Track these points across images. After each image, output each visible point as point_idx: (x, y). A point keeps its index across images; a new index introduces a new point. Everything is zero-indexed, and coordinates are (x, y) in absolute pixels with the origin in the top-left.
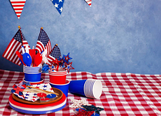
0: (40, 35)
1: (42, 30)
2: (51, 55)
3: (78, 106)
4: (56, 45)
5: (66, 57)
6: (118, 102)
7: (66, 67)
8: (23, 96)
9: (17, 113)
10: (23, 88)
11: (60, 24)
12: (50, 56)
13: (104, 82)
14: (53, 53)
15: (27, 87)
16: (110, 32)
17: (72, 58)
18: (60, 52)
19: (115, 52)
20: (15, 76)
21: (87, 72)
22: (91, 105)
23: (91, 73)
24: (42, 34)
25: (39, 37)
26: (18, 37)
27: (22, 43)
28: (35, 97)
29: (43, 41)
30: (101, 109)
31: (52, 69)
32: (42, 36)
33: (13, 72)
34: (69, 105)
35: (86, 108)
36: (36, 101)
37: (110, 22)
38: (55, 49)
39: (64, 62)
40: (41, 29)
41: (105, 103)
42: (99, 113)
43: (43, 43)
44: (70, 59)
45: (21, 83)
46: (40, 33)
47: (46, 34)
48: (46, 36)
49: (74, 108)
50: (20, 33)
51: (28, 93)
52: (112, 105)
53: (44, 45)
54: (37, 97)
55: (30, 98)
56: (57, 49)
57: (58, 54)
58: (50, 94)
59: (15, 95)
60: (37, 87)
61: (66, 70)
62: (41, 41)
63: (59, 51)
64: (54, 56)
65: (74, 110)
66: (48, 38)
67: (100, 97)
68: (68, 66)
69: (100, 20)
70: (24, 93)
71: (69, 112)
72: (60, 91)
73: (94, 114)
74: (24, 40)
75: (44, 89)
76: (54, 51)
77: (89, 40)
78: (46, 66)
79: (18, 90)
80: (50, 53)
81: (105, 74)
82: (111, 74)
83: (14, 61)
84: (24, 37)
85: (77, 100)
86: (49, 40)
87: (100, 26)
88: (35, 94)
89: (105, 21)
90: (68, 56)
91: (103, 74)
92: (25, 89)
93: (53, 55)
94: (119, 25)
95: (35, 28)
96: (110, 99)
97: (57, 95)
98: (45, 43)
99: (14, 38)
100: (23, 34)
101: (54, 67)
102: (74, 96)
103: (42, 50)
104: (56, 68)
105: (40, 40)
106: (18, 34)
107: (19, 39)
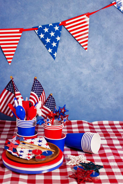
0: (34, 85)
2: (46, 106)
3: (76, 163)
4: (50, 95)
5: (62, 109)
6: (118, 158)
7: (62, 120)
8: (18, 153)
9: (12, 172)
10: (17, 144)
11: (54, 70)
12: (44, 107)
13: (102, 133)
14: (47, 103)
15: (21, 143)
16: (107, 78)
17: (68, 110)
18: (55, 102)
19: (112, 99)
20: (6, 126)
21: (83, 121)
22: (89, 162)
23: (87, 122)
24: (35, 85)
25: (32, 87)
26: (10, 87)
27: (14, 93)
28: (30, 155)
29: (37, 92)
30: (100, 167)
31: (47, 123)
33: (4, 121)
34: (66, 162)
35: (84, 166)
36: (32, 159)
37: (107, 67)
38: (50, 99)
39: (60, 115)
40: (35, 79)
41: (104, 158)
42: (98, 172)
43: (37, 94)
44: (66, 111)
45: (15, 139)
46: (34, 83)
47: (40, 84)
48: (40, 86)
49: (71, 165)
50: (13, 83)
51: (22, 150)
52: (111, 161)
53: (38, 96)
54: (32, 154)
55: (24, 156)
56: (52, 99)
57: (53, 104)
58: (46, 150)
59: (9, 152)
60: (31, 142)
61: (62, 123)
62: (34, 92)
63: (53, 101)
64: (48, 107)
65: (72, 168)
66: (42, 88)
67: (99, 152)
68: (64, 119)
69: (97, 65)
70: (18, 150)
71: (67, 170)
72: (56, 146)
73: (93, 174)
74: (17, 91)
75: (39, 145)
76: (49, 101)
77: (85, 87)
78: (40, 120)
79: (11, 146)
80: (45, 104)
81: (102, 122)
82: (109, 122)
83: (5, 112)
84: (16, 88)
85: (75, 156)
86: (43, 90)
87: (97, 72)
88: (30, 151)
89: (102, 66)
91: (100, 122)
92: (18, 145)
93: (47, 105)
94: (117, 71)
95: (28, 74)
96: (109, 154)
97: (54, 152)
98: (40, 94)
99: (5, 89)
100: (15, 85)
101: (49, 120)
102: (71, 151)
103: (36, 102)
104: (51, 120)
106: (10, 84)
107: (11, 89)
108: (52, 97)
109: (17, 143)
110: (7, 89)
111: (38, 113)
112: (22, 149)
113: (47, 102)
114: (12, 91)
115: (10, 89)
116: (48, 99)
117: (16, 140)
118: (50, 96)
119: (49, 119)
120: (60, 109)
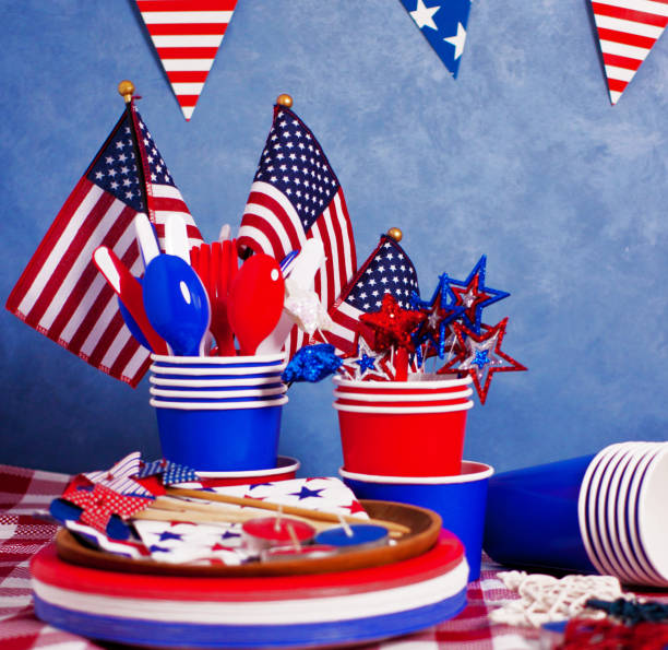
0: (270, 144)
1: (283, 112)
2: (357, 304)
4: (386, 238)
5: (460, 291)
8: (139, 545)
10: (142, 497)
12: (346, 309)
14: (368, 289)
17: (505, 290)
24: (282, 141)
25: (263, 158)
26: (118, 165)
28: (229, 549)
29: (292, 186)
31: (359, 377)
32: (286, 152)
40: (278, 107)
43: (293, 200)
44: (488, 301)
45: (129, 465)
46: (271, 135)
47: (315, 143)
48: (314, 156)
51: (176, 530)
53: (302, 216)
54: (244, 547)
56: (396, 262)
57: (403, 299)
58: (343, 526)
59: (78, 537)
60: (246, 496)
61: (461, 374)
62: (275, 184)
63: (408, 276)
65: (530, 638)
66: (331, 175)
74: (160, 181)
76: (377, 276)
79: (100, 504)
80: (349, 290)
84: (157, 163)
86: (338, 189)
88: (227, 536)
90: (476, 279)
92: (152, 500)
93: (366, 301)
98: (311, 205)
99: (88, 180)
100: (151, 141)
101: (376, 363)
103: (287, 247)
105: (274, 179)
106: (120, 145)
107: (127, 183)
108: (397, 249)
109: (141, 490)
110: (99, 183)
111: (298, 312)
112: (174, 523)
113: (365, 278)
114: (129, 195)
115: (120, 178)
116: (371, 263)
117: (136, 470)
118: (387, 245)
119: (371, 354)
120: (452, 290)
